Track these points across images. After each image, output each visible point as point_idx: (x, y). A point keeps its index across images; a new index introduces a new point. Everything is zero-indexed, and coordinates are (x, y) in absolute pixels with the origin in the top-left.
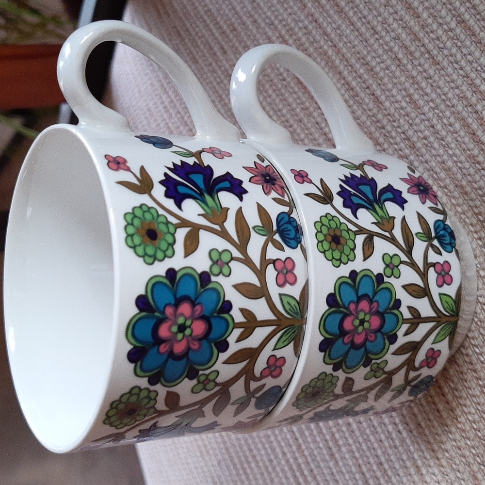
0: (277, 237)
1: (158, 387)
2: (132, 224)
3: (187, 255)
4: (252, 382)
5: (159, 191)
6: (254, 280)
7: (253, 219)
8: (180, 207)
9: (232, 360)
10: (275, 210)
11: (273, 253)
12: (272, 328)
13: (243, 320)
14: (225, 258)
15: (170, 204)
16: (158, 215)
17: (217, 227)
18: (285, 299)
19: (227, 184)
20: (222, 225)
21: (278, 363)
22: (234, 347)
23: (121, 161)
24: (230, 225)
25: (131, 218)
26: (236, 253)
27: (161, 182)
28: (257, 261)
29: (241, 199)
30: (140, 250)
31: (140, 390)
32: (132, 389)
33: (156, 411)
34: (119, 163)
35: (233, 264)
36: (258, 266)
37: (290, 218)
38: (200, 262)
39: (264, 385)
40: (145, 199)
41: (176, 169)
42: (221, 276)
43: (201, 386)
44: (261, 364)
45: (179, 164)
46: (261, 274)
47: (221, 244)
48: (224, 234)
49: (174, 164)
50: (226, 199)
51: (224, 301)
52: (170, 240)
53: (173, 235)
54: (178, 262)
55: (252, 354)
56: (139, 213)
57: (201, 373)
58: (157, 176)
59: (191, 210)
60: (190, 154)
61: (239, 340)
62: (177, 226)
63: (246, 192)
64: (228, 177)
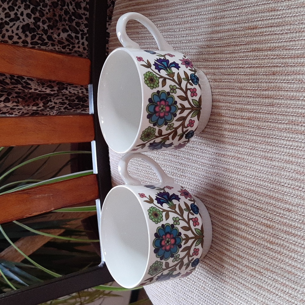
0: (190, 81)
1: (156, 127)
2: (146, 77)
3: (163, 87)
4: (184, 128)
5: (153, 67)
6: (184, 95)
7: (183, 76)
8: (160, 72)
9: (178, 120)
10: (189, 73)
11: (189, 86)
12: (190, 110)
13: (181, 107)
14: (175, 88)
15: (157, 71)
16: (154, 75)
17: (171, 78)
18: (194, 101)
19: (174, 65)
20: (173, 78)
21: (193, 122)
22: (178, 116)
23: (141, 58)
24: (176, 78)
25: (146, 75)
26: (178, 86)
27: (154, 65)
28: (184, 89)
29: (178, 70)
30: (149, 85)
31: (151, 128)
32: (149, 127)
33: (156, 136)
34: (140, 59)
35: (177, 90)
36: (185, 90)
37: (195, 75)
38: (167, 89)
39: (188, 130)
40: (149, 70)
41: (158, 60)
42: (173, 93)
43: (169, 128)
44: (187, 122)
45: (159, 59)
46: (186, 93)
47: (173, 84)
48: (174, 80)
49: (157, 59)
50: (174, 70)
51: (175, 101)
52: (158, 82)
53: (158, 81)
54: (160, 88)
55: (184, 119)
56: (148, 74)
57: (168, 123)
58: (152, 63)
59: (163, 73)
60: (162, 56)
61: (180, 114)
62: (159, 78)
63: (180, 67)
64: (174, 63)
